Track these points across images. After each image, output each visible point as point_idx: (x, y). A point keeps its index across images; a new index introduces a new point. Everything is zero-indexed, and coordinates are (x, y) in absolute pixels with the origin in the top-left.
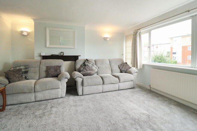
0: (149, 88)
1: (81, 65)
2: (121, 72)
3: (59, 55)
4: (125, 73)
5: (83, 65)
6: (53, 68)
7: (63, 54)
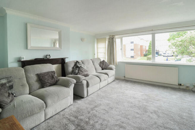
0: (123, 78)
1: (73, 68)
2: (102, 69)
3: (45, 58)
4: (106, 69)
5: (75, 67)
6: (47, 75)
7: (49, 57)
